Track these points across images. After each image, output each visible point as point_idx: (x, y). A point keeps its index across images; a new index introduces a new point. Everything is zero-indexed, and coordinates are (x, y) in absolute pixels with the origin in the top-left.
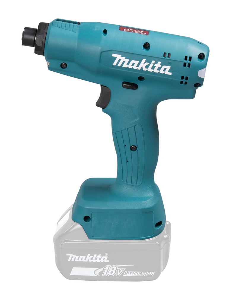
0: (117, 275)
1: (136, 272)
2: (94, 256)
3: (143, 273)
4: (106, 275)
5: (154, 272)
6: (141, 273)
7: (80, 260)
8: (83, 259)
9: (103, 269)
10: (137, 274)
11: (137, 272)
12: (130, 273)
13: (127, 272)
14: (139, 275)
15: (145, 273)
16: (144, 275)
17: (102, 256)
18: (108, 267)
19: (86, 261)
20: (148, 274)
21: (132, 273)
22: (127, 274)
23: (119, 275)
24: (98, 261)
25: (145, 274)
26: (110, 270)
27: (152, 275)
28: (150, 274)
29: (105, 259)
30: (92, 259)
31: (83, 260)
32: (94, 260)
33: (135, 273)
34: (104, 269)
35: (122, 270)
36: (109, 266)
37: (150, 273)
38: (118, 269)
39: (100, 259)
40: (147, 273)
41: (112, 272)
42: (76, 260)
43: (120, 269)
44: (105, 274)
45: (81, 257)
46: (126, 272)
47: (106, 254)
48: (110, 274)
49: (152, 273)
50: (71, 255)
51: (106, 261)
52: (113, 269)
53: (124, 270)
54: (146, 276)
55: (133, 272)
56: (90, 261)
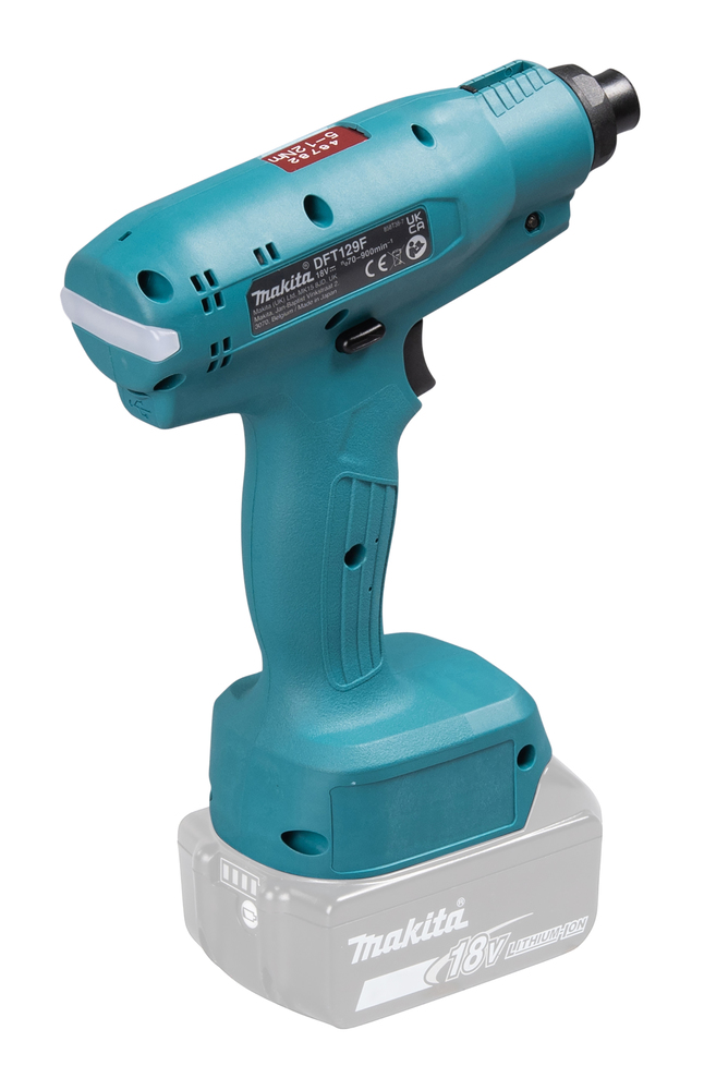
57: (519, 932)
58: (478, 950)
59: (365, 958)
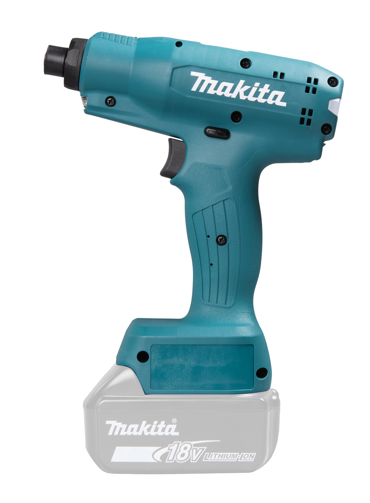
0: (192, 460)
1: (224, 454)
2: (152, 424)
3: (237, 455)
4: (172, 460)
5: (255, 454)
6: (233, 455)
7: (129, 433)
8: (133, 430)
9: (168, 448)
10: (225, 458)
11: (227, 454)
12: (214, 456)
13: (208, 453)
14: (230, 459)
15: (240, 456)
16: (238, 459)
17: (166, 424)
18: (176, 445)
19: (140, 433)
20: (244, 458)
21: (217, 456)
22: (209, 457)
23: (195, 460)
24: (160, 433)
25: (240, 458)
26: (180, 451)
27: (251, 458)
28: (248, 457)
29: (171, 430)
30: (149, 430)
31: (135, 433)
32: (152, 433)
33: (222, 456)
34: (171, 448)
35: (201, 450)
36: (179, 444)
37: (248, 455)
38: (193, 449)
39: (163, 430)
40: (243, 455)
41: (183, 455)
42: (123, 433)
43: (197, 449)
44: (171, 458)
45: (131, 426)
46: (207, 455)
47: (174, 420)
48: (179, 458)
49: (251, 455)
50: (114, 423)
51: (173, 433)
52: (185, 448)
53: (203, 449)
54: (242, 461)
55: (219, 453)
56: (146, 433)
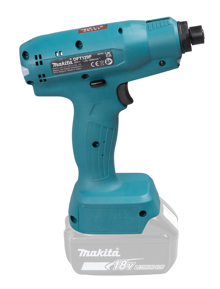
57: (139, 263)
58: (124, 264)
59: (84, 255)
